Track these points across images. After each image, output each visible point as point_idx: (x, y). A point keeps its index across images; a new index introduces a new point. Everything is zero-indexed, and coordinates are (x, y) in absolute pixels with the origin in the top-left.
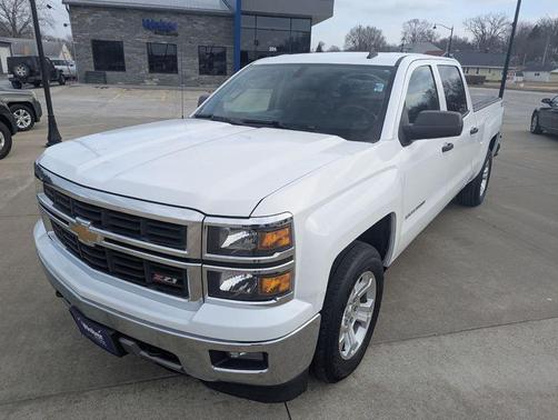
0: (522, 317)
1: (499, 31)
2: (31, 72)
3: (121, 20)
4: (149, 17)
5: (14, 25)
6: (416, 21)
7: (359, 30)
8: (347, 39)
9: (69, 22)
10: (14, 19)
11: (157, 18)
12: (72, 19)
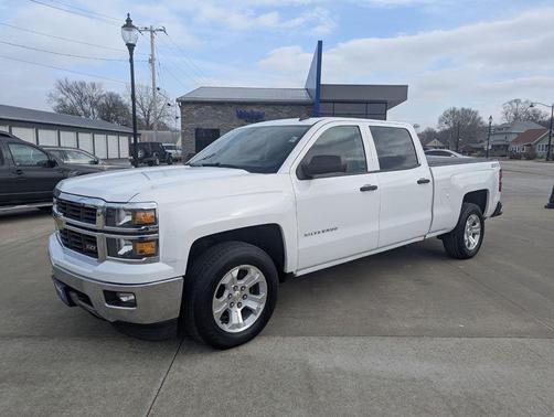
0: (418, 333)
2: (146, 155)
3: (220, 112)
4: (242, 109)
5: (147, 121)
6: (517, 101)
7: (453, 112)
8: (440, 121)
9: (179, 115)
10: (148, 116)
11: (248, 109)
12: (182, 113)
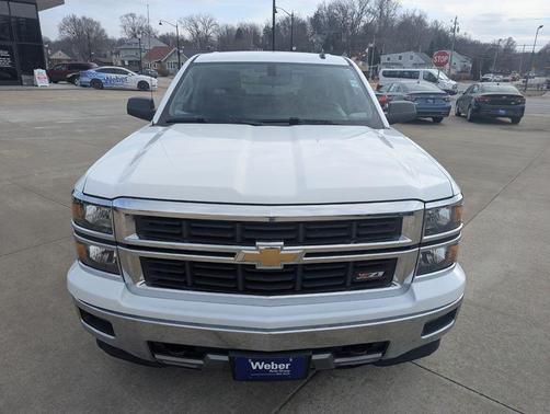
1: (210, 31)
6: (133, 15)
